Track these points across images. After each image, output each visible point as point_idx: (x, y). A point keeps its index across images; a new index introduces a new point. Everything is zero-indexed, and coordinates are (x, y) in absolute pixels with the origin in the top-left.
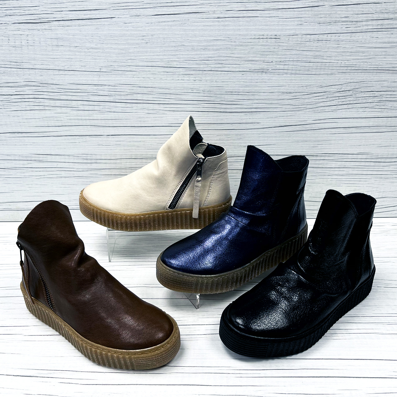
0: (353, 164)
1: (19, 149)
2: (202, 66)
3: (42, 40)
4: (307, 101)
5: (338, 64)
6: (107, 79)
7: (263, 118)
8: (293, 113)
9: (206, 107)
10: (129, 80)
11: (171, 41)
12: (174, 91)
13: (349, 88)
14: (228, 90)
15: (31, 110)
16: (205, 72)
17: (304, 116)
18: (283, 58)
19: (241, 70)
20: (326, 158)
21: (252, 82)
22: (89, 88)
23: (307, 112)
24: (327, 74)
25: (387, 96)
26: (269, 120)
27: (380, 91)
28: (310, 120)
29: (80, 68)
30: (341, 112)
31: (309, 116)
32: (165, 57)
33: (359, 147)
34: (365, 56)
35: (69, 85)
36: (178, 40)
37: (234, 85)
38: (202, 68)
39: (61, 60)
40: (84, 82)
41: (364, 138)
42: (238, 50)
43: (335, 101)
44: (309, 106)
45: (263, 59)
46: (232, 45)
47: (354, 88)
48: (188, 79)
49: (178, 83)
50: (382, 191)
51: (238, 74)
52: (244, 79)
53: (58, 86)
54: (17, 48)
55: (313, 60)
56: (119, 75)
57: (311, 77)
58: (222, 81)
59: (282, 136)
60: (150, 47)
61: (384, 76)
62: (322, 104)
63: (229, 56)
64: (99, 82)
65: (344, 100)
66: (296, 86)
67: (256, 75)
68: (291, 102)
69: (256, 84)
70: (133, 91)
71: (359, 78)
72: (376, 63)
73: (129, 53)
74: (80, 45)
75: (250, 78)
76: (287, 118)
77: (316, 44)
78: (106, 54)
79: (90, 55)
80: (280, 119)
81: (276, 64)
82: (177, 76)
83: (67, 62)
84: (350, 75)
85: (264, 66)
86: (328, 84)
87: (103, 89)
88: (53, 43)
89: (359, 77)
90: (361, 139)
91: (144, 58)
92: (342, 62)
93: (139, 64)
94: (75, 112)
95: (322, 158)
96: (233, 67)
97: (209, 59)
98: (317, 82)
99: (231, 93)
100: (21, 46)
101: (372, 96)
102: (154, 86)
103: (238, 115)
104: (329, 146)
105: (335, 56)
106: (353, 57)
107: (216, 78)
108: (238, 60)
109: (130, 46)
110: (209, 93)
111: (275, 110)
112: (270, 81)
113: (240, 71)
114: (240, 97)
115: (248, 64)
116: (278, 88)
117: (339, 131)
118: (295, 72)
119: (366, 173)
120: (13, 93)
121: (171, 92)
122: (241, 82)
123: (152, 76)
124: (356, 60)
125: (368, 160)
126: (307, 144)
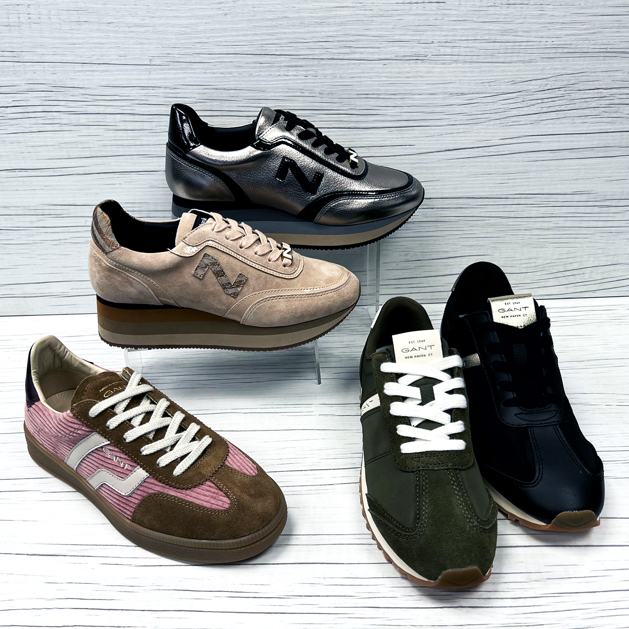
0: (565, 210)
1: (22, 196)
2: (317, 52)
3: (53, 12)
4: (490, 106)
5: (542, 43)
6: (162, 76)
7: (420, 137)
8: (468, 127)
9: (326, 120)
10: (198, 77)
11: (266, 11)
12: (273, 94)
13: (558, 84)
14: (360, 91)
15: (40, 132)
16: (323, 62)
17: (485, 133)
18: (451, 36)
19: (382, 57)
20: (522, 201)
21: (400, 77)
22: (134, 92)
23: (492, 125)
24: (523, 62)
25: (622, 96)
26: (429, 141)
27: (610, 89)
28: (496, 138)
29: (117, 59)
30: (545, 125)
31: (494, 133)
32: (256, 38)
33: (575, 182)
34: (585, 29)
35: (100, 88)
36: (277, 8)
37: (371, 83)
38: (317, 55)
39: (86, 46)
40: (125, 83)
41: (583, 167)
42: (376, 23)
43: (536, 106)
44: (494, 115)
45: (418, 38)
46: (366, 16)
47: (567, 83)
48: (294, 73)
49: (279, 80)
50: (612, 253)
51: (378, 63)
52: (387, 73)
53: (81, 91)
54: (11, 28)
55: (499, 38)
56: (181, 70)
57: (496, 67)
58: (352, 76)
59: (450, 166)
60: (231, 21)
61: (616, 63)
62: (514, 112)
63: (361, 33)
64: (150, 82)
65: (551, 104)
66: (473, 82)
67: (406, 65)
68: (465, 109)
69: (406, 81)
70: (206, 97)
71: (574, 67)
72: (604, 41)
73: (196, 33)
74: (115, 20)
75: (397, 70)
76: (458, 136)
77: (504, 11)
78: (159, 35)
79: (132, 38)
80: (447, 139)
81: (439, 46)
82: (277, 69)
83: (95, 50)
84: (560, 61)
85: (420, 50)
86: (524, 78)
87: (157, 93)
88: (71, 18)
89: (575, 65)
90: (578, 169)
91: (221, 39)
92: (547, 40)
93: (214, 50)
94: (111, 134)
95: (515, 201)
96: (368, 53)
97: (330, 40)
98: (506, 75)
99: (367, 96)
100: (19, 25)
101: (596, 96)
102: (240, 86)
103: (378, 133)
104: (527, 181)
105: (537, 31)
106: (565, 32)
107: (341, 71)
108: (376, 40)
109: (197, 21)
110: (330, 96)
111: (438, 123)
112: (430, 75)
113: (380, 60)
114: (380, 103)
115: (393, 46)
116: (443, 86)
117: (542, 156)
118: (472, 59)
119: (587, 225)
120: (9, 104)
121: (268, 95)
122: (380, 77)
123: (235, 70)
124: (571, 37)
125: (589, 204)
126: (490, 179)
